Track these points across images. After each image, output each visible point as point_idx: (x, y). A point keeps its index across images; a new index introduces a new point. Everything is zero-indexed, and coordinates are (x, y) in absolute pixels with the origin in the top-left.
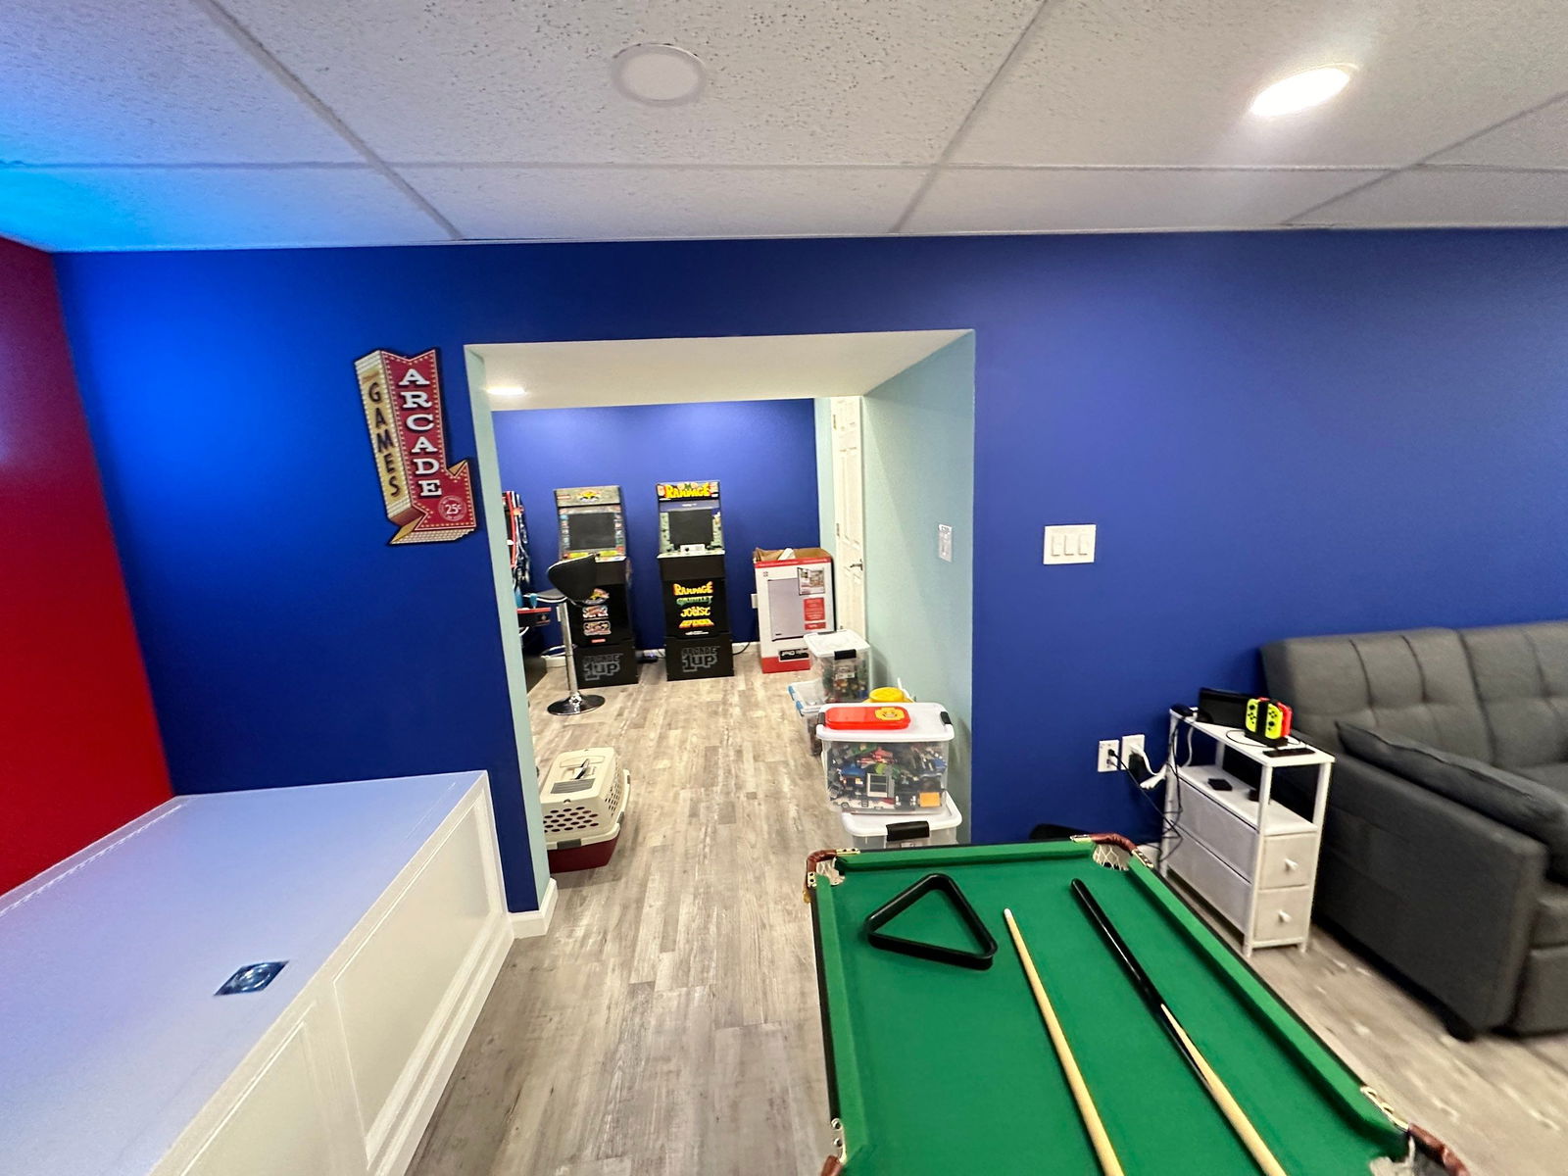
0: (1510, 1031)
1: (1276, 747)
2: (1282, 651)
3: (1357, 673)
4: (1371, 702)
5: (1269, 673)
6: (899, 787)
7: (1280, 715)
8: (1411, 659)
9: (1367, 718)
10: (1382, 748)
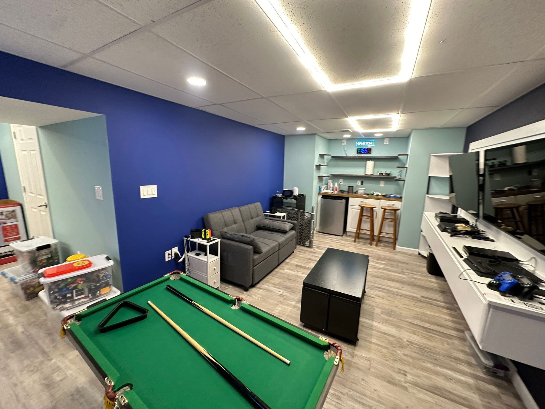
0: (253, 286)
1: (209, 240)
2: (208, 217)
3: (222, 219)
4: (226, 226)
5: (205, 223)
6: (90, 290)
7: (209, 232)
8: (231, 215)
9: (225, 229)
10: (228, 235)
